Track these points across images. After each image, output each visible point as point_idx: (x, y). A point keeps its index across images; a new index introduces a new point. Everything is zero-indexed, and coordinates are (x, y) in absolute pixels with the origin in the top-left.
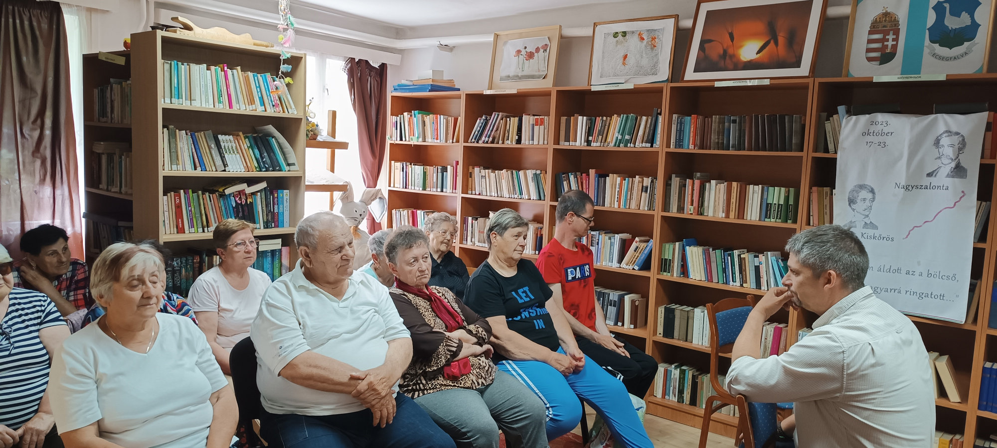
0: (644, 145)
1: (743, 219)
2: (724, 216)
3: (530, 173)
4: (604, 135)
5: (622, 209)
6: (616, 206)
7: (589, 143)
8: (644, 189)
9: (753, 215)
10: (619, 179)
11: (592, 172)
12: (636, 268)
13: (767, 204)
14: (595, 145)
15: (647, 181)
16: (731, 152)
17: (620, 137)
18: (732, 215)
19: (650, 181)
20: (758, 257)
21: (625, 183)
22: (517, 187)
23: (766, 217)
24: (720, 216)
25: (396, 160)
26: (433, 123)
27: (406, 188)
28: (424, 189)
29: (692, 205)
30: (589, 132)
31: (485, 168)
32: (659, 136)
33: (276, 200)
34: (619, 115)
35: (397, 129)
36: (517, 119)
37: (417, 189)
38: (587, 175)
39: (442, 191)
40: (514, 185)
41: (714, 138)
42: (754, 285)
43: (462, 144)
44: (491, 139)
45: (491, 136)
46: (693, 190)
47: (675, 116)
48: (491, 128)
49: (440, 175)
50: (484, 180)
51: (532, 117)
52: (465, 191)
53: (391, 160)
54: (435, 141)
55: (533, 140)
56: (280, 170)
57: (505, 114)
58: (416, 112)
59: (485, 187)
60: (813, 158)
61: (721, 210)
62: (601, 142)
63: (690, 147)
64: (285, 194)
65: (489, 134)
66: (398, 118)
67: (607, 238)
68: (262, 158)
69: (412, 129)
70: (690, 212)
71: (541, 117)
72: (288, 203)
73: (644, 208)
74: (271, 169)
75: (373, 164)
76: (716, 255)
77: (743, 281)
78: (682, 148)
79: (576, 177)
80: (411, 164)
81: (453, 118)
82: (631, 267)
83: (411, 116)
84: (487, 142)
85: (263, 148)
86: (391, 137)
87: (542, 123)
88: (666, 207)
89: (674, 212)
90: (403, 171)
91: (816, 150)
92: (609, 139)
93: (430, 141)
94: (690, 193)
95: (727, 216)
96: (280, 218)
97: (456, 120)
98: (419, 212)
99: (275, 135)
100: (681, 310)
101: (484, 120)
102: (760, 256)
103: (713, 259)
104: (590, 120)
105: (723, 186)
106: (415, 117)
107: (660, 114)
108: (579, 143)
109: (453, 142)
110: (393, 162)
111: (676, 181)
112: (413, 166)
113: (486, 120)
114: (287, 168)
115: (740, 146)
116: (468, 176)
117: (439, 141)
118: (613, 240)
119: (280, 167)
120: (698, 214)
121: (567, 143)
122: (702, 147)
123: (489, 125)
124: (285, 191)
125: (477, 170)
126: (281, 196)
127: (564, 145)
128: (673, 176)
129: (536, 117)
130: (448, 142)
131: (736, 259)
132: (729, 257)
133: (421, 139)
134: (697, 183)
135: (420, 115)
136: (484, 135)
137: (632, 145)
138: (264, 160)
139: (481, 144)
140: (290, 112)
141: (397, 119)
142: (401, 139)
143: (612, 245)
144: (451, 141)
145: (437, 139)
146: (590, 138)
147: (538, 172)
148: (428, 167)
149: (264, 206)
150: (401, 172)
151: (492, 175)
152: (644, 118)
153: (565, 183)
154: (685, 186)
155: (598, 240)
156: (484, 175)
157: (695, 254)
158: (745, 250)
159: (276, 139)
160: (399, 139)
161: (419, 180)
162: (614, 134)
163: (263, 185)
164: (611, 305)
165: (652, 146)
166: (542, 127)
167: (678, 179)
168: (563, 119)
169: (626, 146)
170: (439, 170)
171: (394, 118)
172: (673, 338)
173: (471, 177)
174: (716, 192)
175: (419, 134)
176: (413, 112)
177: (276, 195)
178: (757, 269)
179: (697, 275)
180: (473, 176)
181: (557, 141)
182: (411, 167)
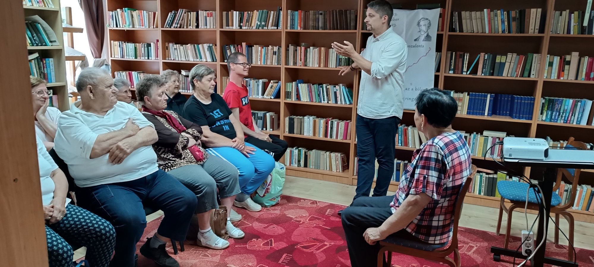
0: (273, 28)
1: (327, 67)
2: (318, 66)
3: (206, 46)
4: (250, 22)
5: (263, 65)
6: (259, 63)
7: (241, 27)
8: (274, 53)
9: (332, 65)
10: (260, 48)
11: (244, 44)
12: (272, 97)
13: (340, 59)
14: (244, 28)
15: (276, 49)
16: (320, 31)
17: (259, 23)
18: (322, 65)
19: (277, 48)
20: (335, 87)
21: (263, 50)
22: (197, 54)
23: (339, 66)
24: (316, 66)
25: (115, 40)
26: (139, 16)
27: (123, 58)
28: (136, 58)
29: (301, 61)
30: (241, 21)
31: (176, 44)
32: (281, 22)
33: (45, 65)
34: (258, 11)
35: (113, 20)
36: (195, 13)
37: (131, 58)
38: (241, 46)
39: (148, 59)
40: (196, 54)
41: (311, 23)
42: (334, 102)
43: (160, 29)
44: (179, 25)
45: (179, 23)
46: (301, 52)
47: (289, 11)
48: (179, 19)
49: (146, 49)
50: (176, 51)
51: (205, 12)
52: (164, 58)
53: (110, 40)
54: (141, 27)
55: (206, 25)
56: (46, 45)
57: (187, 10)
58: (126, 9)
59: (177, 55)
60: (361, 33)
61: (316, 63)
62: (248, 26)
63: (298, 29)
64: (50, 61)
65: (177, 22)
66: (114, 13)
67: (255, 82)
68: (33, 37)
69: (124, 20)
70: (300, 65)
71: (210, 12)
72: (53, 67)
73: (275, 64)
74: (40, 44)
75: (98, 43)
76: (314, 87)
77: (329, 100)
78: (294, 29)
79: (234, 47)
80: (125, 42)
81: (152, 13)
82: (269, 97)
83: (123, 11)
84: (177, 28)
85: (33, 31)
86: (110, 25)
87: (211, 15)
88: (287, 63)
89: (291, 66)
90: (120, 47)
91: (363, 29)
92: (253, 25)
93: (137, 27)
94: (299, 54)
95: (320, 66)
96: (49, 77)
97: (155, 14)
98: (133, 73)
99: (40, 22)
100: (298, 118)
101: (173, 14)
102: (337, 86)
103: (313, 90)
104: (241, 13)
105: (317, 50)
106: (125, 12)
107: (281, 10)
108: (235, 27)
109: (154, 28)
110: (112, 41)
111: (291, 48)
112: (127, 44)
113: (175, 13)
114: (50, 44)
115: (325, 28)
116: (165, 49)
117: (144, 27)
118: (258, 83)
119: (46, 43)
120: (304, 66)
121: (228, 27)
122: (305, 29)
123: (177, 17)
124: (50, 59)
125: (171, 45)
126: (48, 62)
127: (226, 29)
128: (290, 45)
129: (207, 12)
130: (150, 28)
131: (325, 89)
132: (321, 88)
133: (131, 26)
134: (303, 48)
135: (129, 11)
136: (174, 23)
137: (266, 28)
138: (35, 38)
139: (172, 29)
140: (50, 7)
141: (112, 13)
142: (117, 26)
143: (258, 85)
144: (152, 27)
145: (143, 26)
146: (242, 24)
147: (211, 45)
148: (137, 44)
149: (38, 69)
150: (119, 48)
151: (181, 47)
152: (272, 12)
153: (228, 51)
154: (296, 50)
155: (250, 83)
156: (176, 48)
157: (303, 88)
158: (329, 84)
159: (41, 25)
160: (115, 26)
161: (132, 52)
162: (255, 22)
163: (36, 55)
164: (259, 119)
165: (277, 28)
166: (212, 18)
167: (293, 47)
168: (224, 13)
169: (263, 28)
170: (145, 46)
171: (111, 13)
172: (294, 133)
173: (167, 49)
174: (313, 52)
175: (130, 23)
176: (124, 9)
177: (44, 62)
178: (335, 93)
179: (305, 99)
180: (169, 49)
181: (222, 27)
182: (125, 44)
